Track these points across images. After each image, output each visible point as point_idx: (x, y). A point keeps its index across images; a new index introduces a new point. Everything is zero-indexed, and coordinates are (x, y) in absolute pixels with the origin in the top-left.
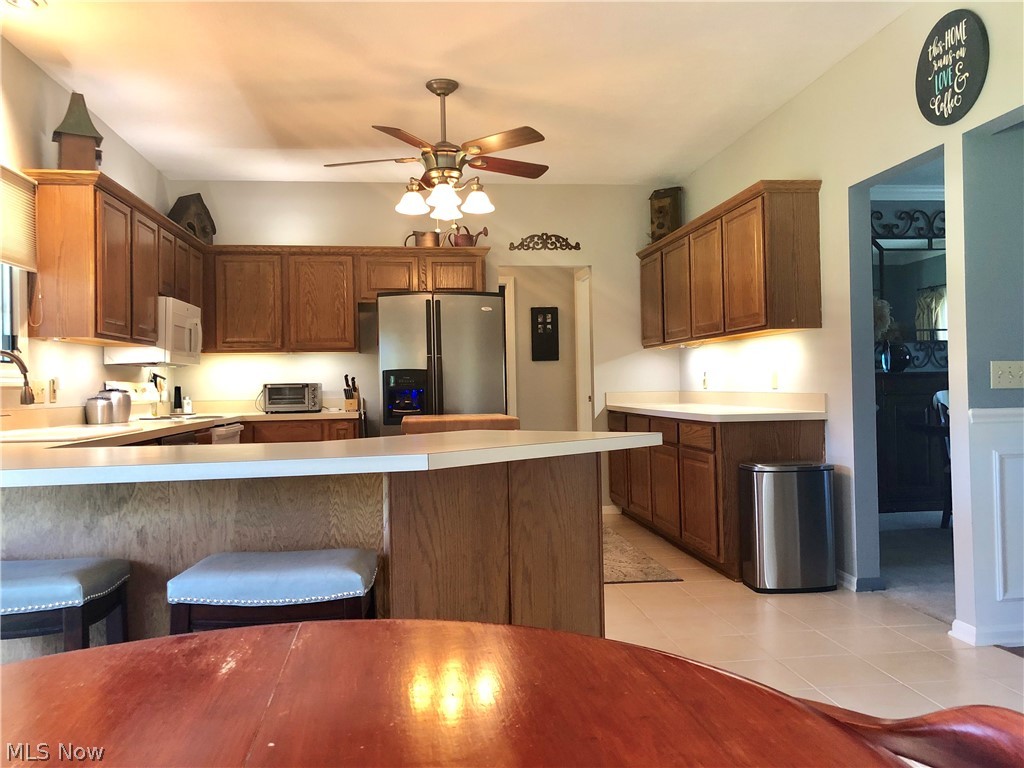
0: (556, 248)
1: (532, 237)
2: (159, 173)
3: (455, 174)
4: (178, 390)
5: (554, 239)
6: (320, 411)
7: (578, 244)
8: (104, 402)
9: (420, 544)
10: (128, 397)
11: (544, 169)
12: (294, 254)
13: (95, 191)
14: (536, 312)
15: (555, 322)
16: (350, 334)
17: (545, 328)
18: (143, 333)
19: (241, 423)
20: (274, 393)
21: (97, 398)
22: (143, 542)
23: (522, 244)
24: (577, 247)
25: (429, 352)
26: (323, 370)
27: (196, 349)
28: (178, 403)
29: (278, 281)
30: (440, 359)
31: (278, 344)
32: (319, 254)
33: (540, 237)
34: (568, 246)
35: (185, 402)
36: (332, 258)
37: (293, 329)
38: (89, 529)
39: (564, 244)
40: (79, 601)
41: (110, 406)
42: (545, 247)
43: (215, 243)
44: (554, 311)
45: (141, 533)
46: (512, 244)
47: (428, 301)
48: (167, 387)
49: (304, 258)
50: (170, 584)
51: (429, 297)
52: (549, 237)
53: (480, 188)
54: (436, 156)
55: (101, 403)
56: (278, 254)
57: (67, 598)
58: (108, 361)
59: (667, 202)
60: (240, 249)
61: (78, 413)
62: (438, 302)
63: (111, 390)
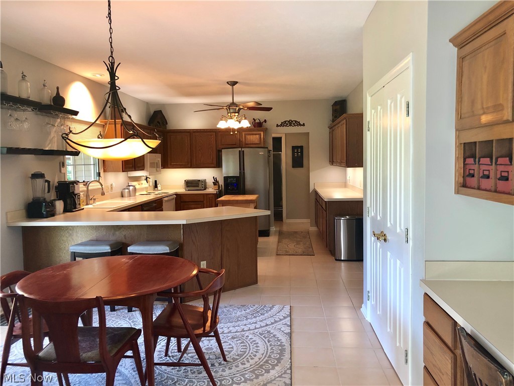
0: (295, 126)
1: (285, 121)
2: (147, 103)
3: (237, 114)
4: (156, 181)
5: (294, 122)
6: (205, 189)
7: (304, 124)
8: (128, 190)
9: (192, 241)
10: (135, 188)
11: (271, 108)
12: (195, 132)
13: (121, 126)
14: (294, 148)
15: (302, 152)
16: (215, 162)
17: (298, 154)
18: (139, 167)
19: (175, 195)
20: (189, 184)
21: (125, 189)
22: (125, 238)
23: (281, 125)
24: (304, 125)
25: (240, 170)
26: (206, 175)
27: (159, 167)
28: (156, 186)
29: (189, 142)
30: (244, 172)
31: (190, 165)
32: (203, 132)
33: (288, 122)
34: (300, 125)
35: (158, 186)
36: (208, 133)
37: (194, 160)
38: (113, 234)
39: (298, 124)
40: (110, 251)
41: (130, 191)
42: (290, 125)
43: (167, 129)
44: (301, 147)
45: (125, 236)
46: (277, 125)
47: (240, 151)
48: (151, 181)
49: (198, 134)
50: (128, 248)
51: (240, 149)
52: (292, 121)
53: (245, 119)
54: (229, 109)
55: (126, 190)
56: (189, 132)
57: (107, 250)
58: (129, 176)
59: (338, 107)
60: (176, 131)
61: (120, 194)
62: (243, 151)
63: (130, 186)
